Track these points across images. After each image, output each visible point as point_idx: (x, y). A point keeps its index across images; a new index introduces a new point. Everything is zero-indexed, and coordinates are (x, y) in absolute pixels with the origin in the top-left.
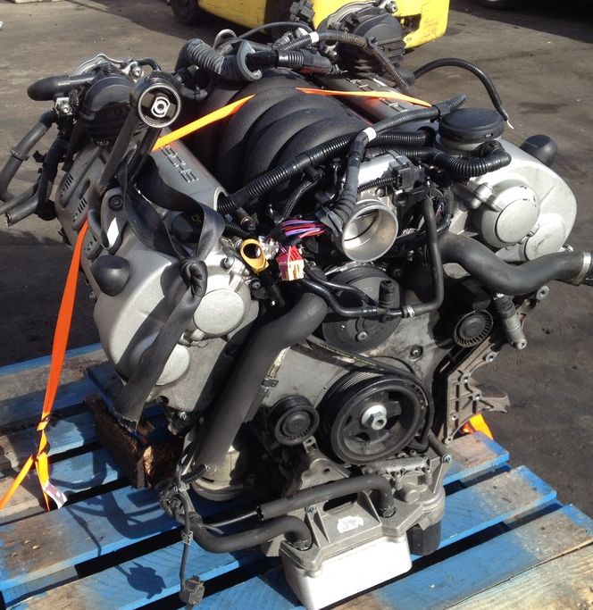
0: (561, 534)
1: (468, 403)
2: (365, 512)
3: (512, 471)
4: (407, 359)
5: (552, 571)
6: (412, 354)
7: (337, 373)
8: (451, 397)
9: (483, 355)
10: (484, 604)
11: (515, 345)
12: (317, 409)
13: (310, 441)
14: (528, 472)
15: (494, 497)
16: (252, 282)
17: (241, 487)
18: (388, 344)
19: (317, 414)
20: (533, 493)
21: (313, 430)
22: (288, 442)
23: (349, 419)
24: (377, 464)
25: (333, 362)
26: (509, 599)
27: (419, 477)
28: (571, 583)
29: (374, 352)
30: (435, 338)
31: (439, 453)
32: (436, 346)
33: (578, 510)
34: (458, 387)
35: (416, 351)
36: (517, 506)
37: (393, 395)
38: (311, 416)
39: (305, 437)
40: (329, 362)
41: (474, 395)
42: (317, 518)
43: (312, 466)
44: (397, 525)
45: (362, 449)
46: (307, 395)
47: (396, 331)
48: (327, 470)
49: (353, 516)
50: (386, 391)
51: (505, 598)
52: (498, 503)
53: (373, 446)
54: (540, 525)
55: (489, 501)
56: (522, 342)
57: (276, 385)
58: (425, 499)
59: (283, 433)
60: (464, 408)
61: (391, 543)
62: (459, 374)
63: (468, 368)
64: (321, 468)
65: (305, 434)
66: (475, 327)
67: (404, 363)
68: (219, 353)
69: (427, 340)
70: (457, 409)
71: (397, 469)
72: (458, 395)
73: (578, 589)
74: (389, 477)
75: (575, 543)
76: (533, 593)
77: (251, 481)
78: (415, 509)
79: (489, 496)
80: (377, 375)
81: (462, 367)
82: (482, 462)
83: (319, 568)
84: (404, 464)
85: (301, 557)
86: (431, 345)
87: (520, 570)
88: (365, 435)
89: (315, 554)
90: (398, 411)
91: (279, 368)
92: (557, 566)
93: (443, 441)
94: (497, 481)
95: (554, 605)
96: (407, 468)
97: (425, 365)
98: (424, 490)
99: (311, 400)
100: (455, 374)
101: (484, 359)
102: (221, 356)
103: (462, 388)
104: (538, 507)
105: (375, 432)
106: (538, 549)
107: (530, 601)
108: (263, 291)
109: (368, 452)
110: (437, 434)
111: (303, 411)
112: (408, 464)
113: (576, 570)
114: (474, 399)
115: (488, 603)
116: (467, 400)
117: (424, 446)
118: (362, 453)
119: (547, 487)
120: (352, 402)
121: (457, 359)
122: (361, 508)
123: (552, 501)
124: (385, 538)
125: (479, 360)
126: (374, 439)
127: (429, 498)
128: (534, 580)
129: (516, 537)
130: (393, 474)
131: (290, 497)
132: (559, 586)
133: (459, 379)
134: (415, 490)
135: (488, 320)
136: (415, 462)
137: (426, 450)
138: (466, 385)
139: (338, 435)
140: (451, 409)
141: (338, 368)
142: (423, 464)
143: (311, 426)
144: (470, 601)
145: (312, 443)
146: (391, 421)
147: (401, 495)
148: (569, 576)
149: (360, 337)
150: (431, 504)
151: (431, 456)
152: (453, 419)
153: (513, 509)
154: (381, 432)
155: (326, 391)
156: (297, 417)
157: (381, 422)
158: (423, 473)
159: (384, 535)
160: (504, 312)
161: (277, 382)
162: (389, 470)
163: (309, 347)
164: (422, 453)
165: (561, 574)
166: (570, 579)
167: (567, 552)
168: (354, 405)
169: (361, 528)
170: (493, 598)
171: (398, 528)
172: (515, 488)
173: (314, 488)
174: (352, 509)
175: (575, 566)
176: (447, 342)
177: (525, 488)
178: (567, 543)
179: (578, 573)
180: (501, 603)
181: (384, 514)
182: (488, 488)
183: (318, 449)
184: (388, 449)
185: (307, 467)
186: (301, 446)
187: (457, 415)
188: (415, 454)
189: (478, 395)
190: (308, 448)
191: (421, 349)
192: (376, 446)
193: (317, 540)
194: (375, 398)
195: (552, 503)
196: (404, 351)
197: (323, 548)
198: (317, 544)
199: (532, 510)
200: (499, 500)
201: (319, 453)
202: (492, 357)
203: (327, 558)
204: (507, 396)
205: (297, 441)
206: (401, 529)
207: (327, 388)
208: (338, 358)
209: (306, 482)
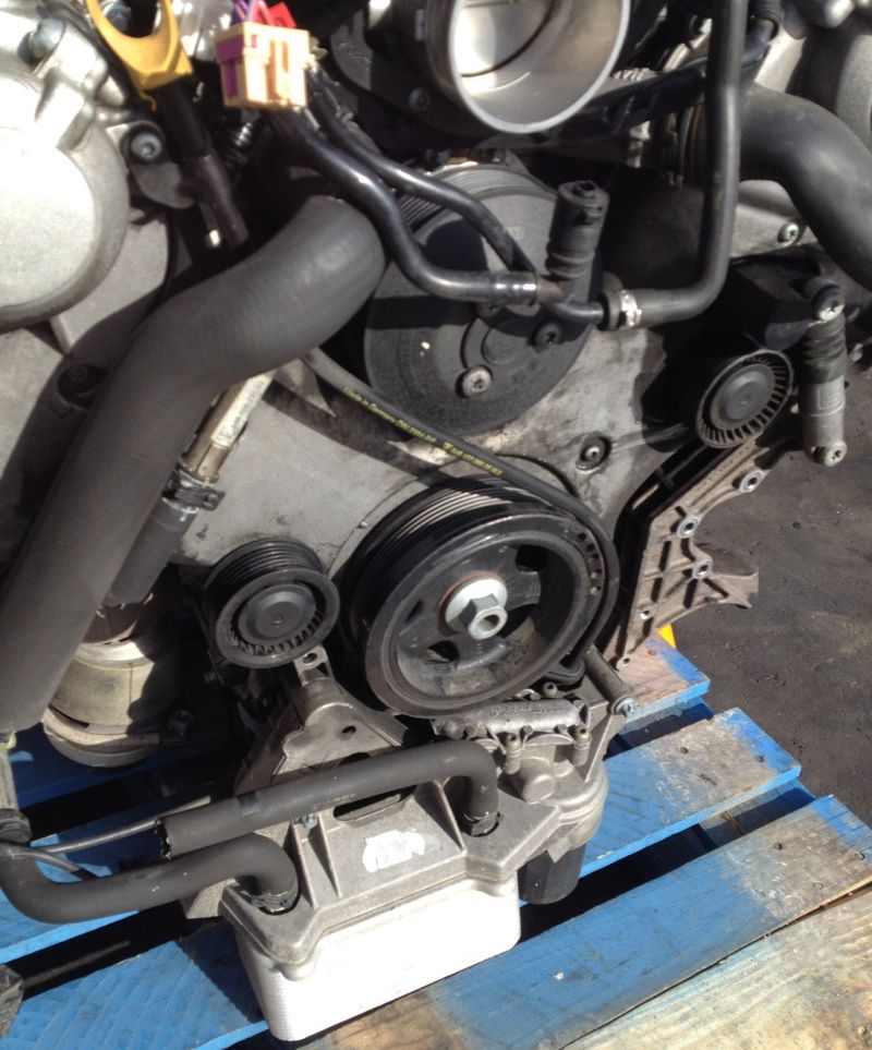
0: (816, 860)
1: (678, 585)
2: (431, 823)
3: (718, 719)
4: (572, 468)
5: (803, 947)
6: (583, 457)
7: (396, 490)
8: (649, 569)
9: (736, 474)
10: (665, 1026)
11: (819, 456)
12: (334, 580)
13: (312, 657)
14: (746, 722)
15: (684, 772)
16: (131, 136)
17: (154, 739)
18: (531, 424)
19: (334, 595)
20: (757, 768)
21: (323, 631)
22: (250, 659)
23: (417, 608)
24: (470, 716)
25: (388, 456)
26: (719, 1012)
27: (558, 747)
28: (842, 976)
29: (495, 442)
30: (644, 421)
31: (607, 693)
32: (641, 442)
33: (844, 809)
34: (667, 546)
35: (595, 449)
36: (728, 793)
37: (529, 556)
38: (319, 597)
39: (299, 649)
40: (376, 456)
41: (695, 566)
42: (316, 837)
43: (312, 720)
44: (501, 856)
45: (439, 681)
46: (312, 541)
47: (557, 388)
48: (350, 730)
49: (403, 829)
50: (513, 545)
51: (710, 1009)
52: (690, 784)
53: (467, 674)
54: (775, 839)
55: (674, 780)
56: (836, 447)
57: (215, 504)
58: (566, 796)
59: (241, 639)
60: (671, 592)
61: (483, 895)
62: (675, 516)
63: (696, 504)
64: (335, 726)
65: (300, 643)
66: (748, 397)
67: (561, 477)
68: (36, 388)
69: (627, 423)
70: (655, 596)
71: (513, 726)
72: (663, 564)
73: (858, 991)
74: (491, 746)
75: (844, 884)
76: (768, 1000)
77: (181, 726)
78: (542, 817)
79: (674, 768)
80: (496, 501)
81: (685, 502)
82: (658, 696)
83: (310, 955)
84: (529, 716)
85: (267, 931)
86: (631, 437)
87: (741, 943)
88: (450, 649)
89: (301, 924)
90: (532, 595)
91: (225, 454)
92: (811, 934)
93: (613, 663)
94: (688, 736)
95: (809, 1029)
96: (536, 725)
97: (608, 487)
98: (566, 774)
99: (324, 555)
100: (670, 515)
101: (736, 483)
102: (44, 400)
103: (676, 547)
104: (765, 794)
105: (473, 642)
106: (772, 894)
107: (761, 1019)
108: (172, 175)
109: (452, 689)
110: (602, 647)
111: (296, 581)
112: (539, 717)
113: (849, 946)
114: (694, 576)
115: (675, 1023)
116: (679, 576)
117: (573, 675)
118: (439, 694)
119: (782, 754)
120: (429, 567)
121: (674, 479)
122: (422, 811)
123: (790, 783)
124: (471, 883)
125: (726, 486)
126: (470, 658)
127: (575, 793)
128: (768, 966)
129: (729, 863)
130: (503, 737)
131: (248, 797)
132: (818, 981)
133: (674, 528)
134: (547, 774)
135: (782, 383)
136: (556, 711)
137: (578, 684)
138: (685, 543)
139: (384, 649)
140: (643, 596)
141: (399, 475)
142: (571, 718)
143: (316, 622)
144: (638, 1015)
145: (317, 663)
146: (517, 615)
147: (515, 785)
148: (839, 958)
149: (469, 383)
150: (577, 807)
151: (589, 697)
152: (644, 617)
153: (721, 799)
154: (488, 644)
155: (362, 534)
156: (281, 597)
157: (493, 620)
158: (570, 740)
159: (469, 877)
160: (820, 366)
161: (221, 495)
162: (495, 727)
163: (323, 405)
164: (569, 691)
165: (821, 953)
166: (839, 966)
167: (829, 900)
168: (429, 576)
169: (418, 861)
170: (686, 1009)
171: (503, 864)
172: (724, 754)
173: (315, 772)
174: (401, 815)
175: (847, 935)
176: (669, 433)
177: (742, 756)
178: (828, 883)
179: (853, 952)
180: (702, 1022)
181: (475, 830)
182: (672, 752)
183: (331, 678)
184: (501, 682)
185: (298, 721)
186: (288, 669)
187: (652, 609)
188: (554, 692)
189: (704, 568)
190: (308, 674)
191: (607, 444)
192: (473, 674)
193: (312, 890)
194: (486, 561)
195: (790, 788)
196: (568, 446)
197: (325, 908)
198: (308, 898)
199: (753, 801)
200: (693, 778)
201: (335, 688)
202: (752, 481)
203: (331, 930)
204: (756, 575)
205: (274, 659)
206: (509, 867)
207: (368, 525)
208: (403, 447)
209: (295, 757)
